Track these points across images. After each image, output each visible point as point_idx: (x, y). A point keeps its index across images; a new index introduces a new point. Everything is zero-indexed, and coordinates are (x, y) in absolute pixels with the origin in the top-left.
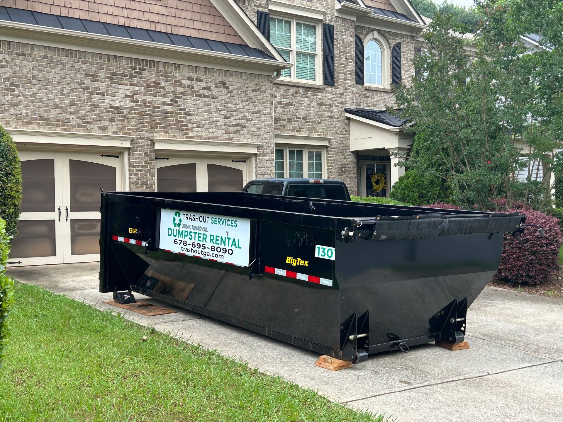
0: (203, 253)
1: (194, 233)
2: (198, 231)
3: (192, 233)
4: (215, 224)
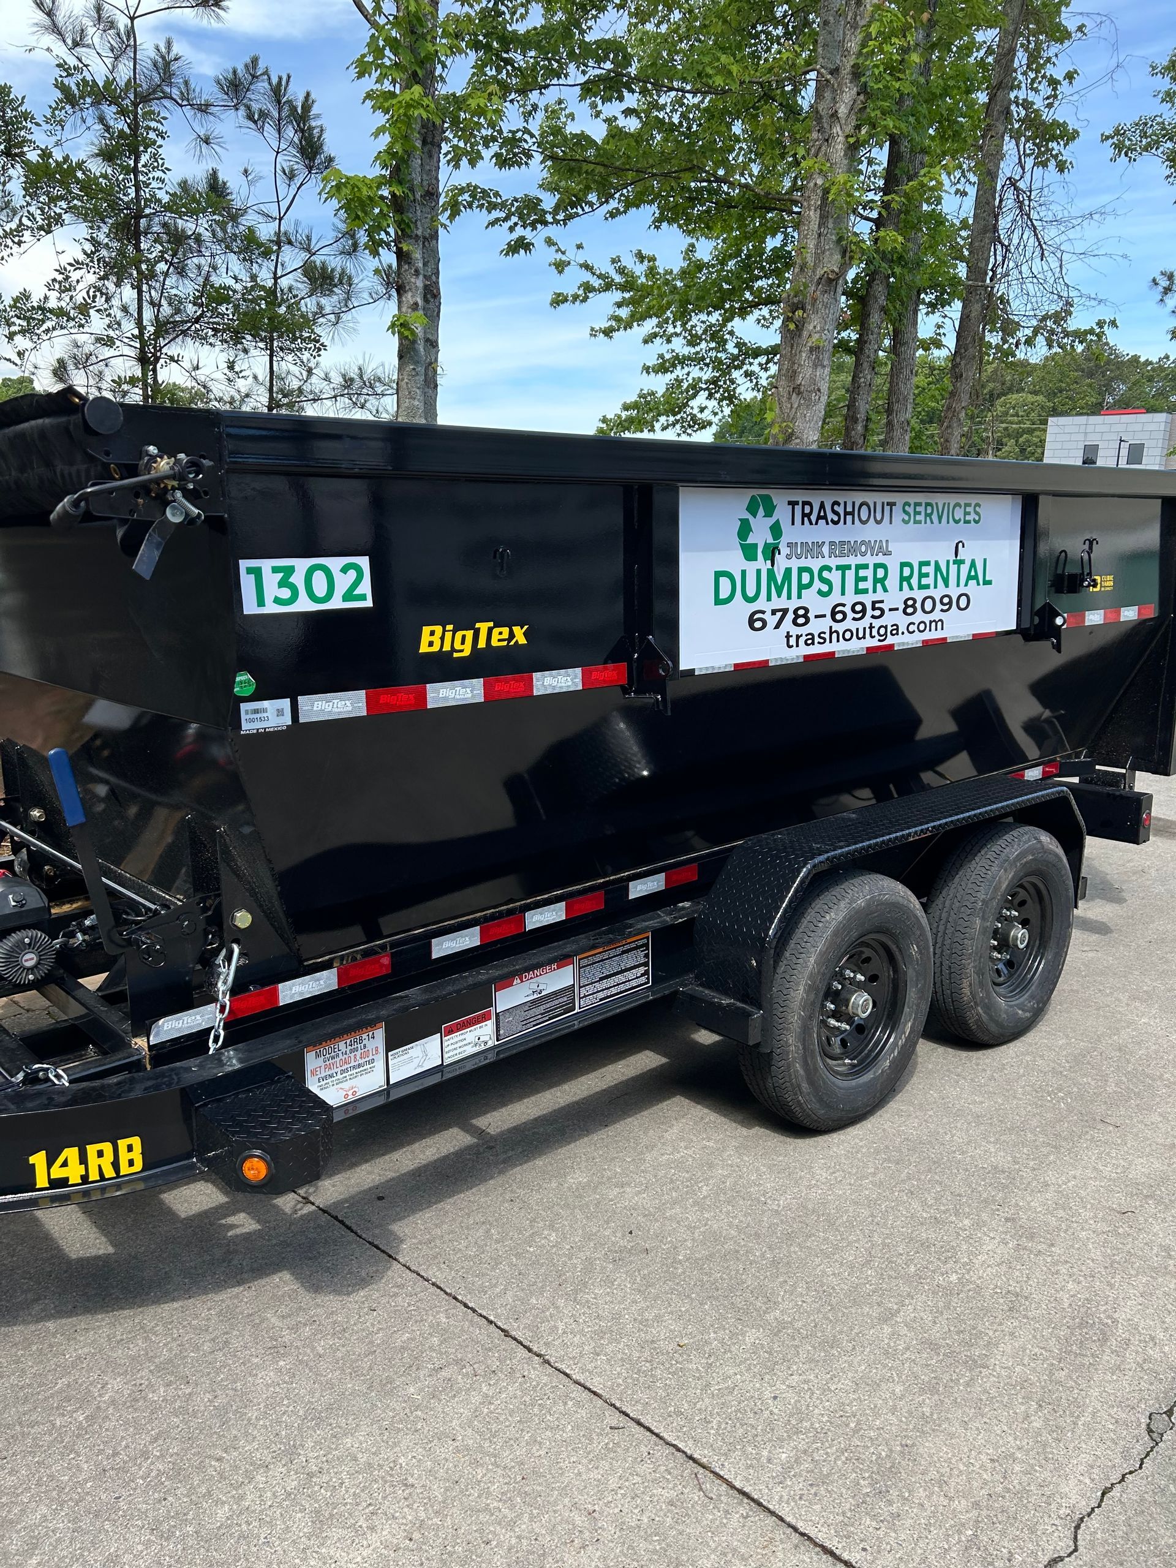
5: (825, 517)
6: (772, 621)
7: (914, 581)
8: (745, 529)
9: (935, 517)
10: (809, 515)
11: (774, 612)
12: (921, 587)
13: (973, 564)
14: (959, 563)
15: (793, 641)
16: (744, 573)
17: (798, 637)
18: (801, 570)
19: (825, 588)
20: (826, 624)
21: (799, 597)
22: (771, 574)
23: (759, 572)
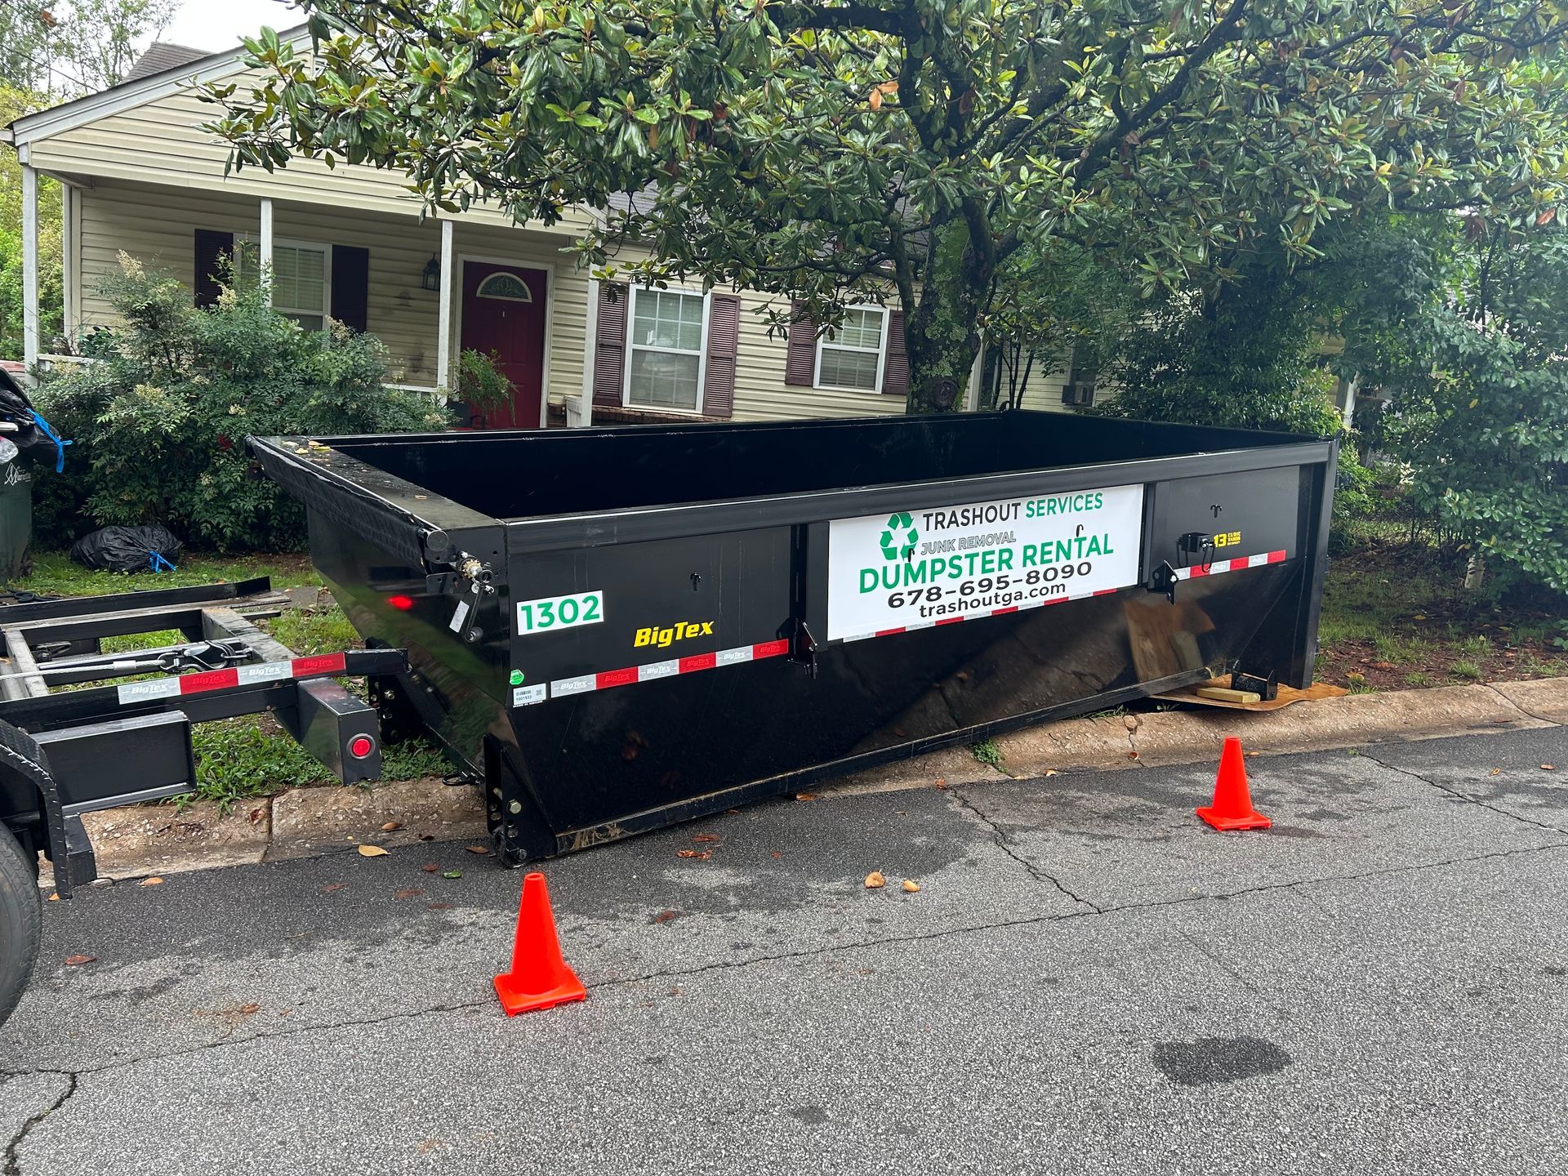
5: (956, 522)
6: (908, 599)
7: (1037, 559)
8: (887, 537)
9: (1057, 509)
10: (941, 523)
11: (910, 593)
12: (1043, 562)
13: (1095, 539)
14: (1080, 540)
15: (926, 612)
16: (885, 569)
17: (931, 609)
18: (934, 562)
19: (955, 572)
20: (955, 598)
21: (932, 580)
22: (908, 567)
23: (898, 567)
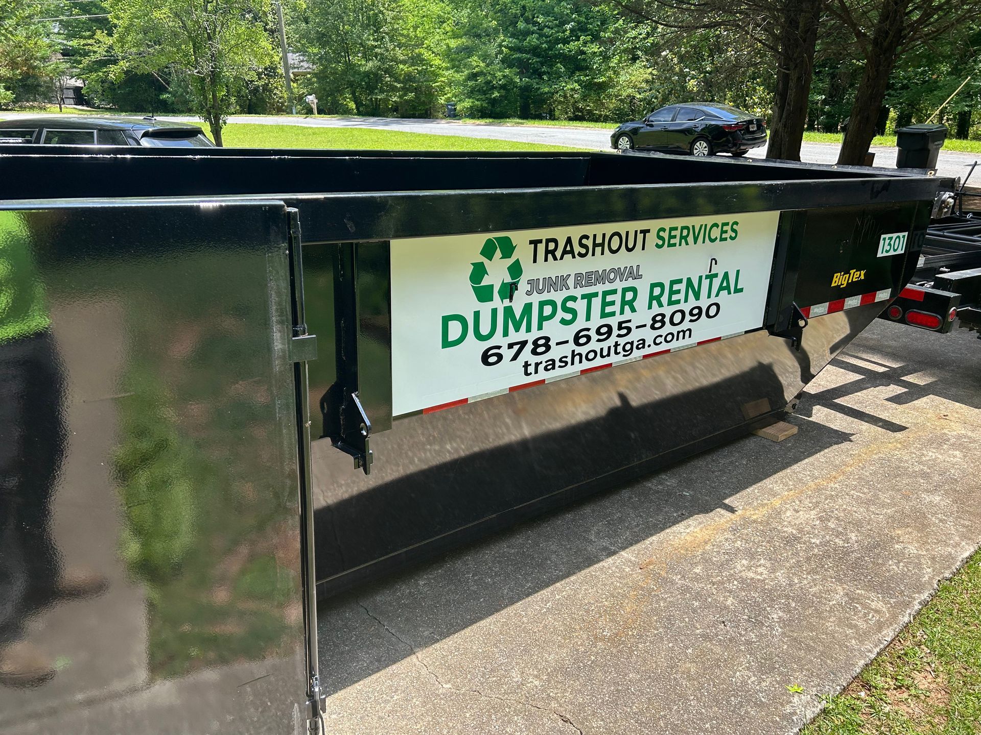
0: (620, 349)
1: (583, 297)
2: (600, 288)
3: (574, 299)
4: (670, 245)
